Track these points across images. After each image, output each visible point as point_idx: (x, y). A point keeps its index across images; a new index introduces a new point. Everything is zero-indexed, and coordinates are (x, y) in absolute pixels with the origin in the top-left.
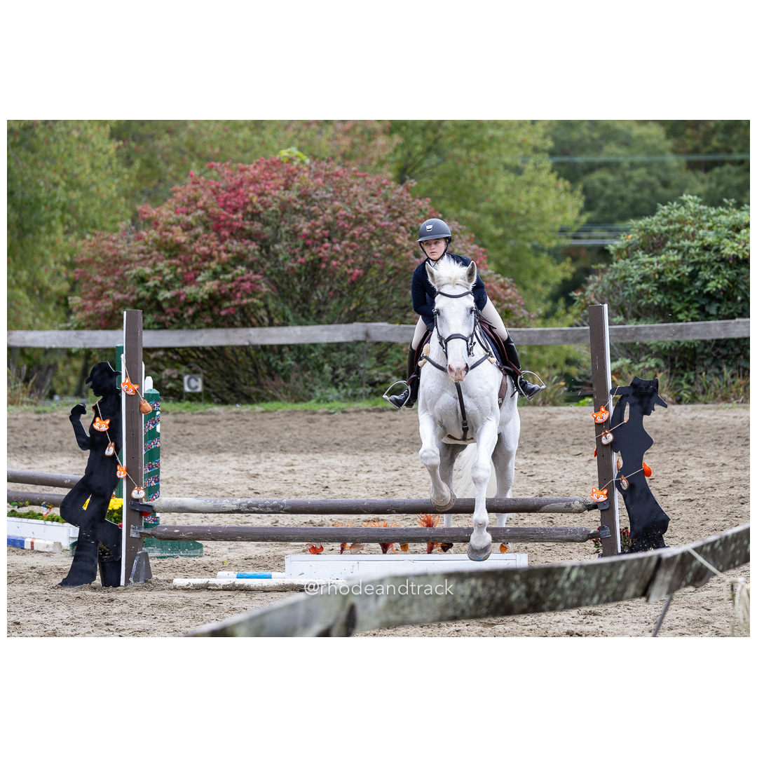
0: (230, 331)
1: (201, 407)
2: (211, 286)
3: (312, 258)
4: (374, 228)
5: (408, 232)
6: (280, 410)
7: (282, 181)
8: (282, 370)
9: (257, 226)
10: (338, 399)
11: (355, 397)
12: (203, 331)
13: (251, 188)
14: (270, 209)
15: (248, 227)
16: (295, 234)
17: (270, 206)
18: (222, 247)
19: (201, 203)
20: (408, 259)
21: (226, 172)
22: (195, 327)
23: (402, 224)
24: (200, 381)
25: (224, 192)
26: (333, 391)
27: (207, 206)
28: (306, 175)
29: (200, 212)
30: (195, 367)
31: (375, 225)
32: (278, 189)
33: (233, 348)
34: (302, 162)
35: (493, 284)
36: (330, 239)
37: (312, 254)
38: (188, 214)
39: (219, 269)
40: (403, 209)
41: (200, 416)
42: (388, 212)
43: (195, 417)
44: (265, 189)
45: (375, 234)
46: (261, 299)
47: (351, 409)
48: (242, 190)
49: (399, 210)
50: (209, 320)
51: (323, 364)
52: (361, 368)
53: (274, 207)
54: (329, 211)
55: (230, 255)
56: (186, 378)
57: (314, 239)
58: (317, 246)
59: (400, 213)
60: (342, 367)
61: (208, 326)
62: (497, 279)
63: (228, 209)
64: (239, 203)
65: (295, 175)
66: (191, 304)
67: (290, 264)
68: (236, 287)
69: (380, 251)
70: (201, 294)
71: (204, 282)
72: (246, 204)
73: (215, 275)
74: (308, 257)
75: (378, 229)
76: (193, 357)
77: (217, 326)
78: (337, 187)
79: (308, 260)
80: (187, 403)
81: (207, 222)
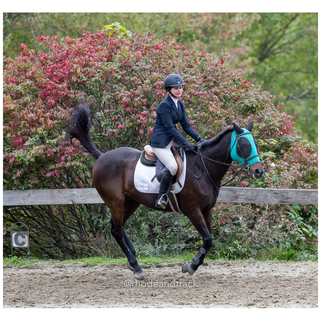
0: (56, 191)
1: (28, 262)
2: (37, 150)
3: (131, 124)
4: (189, 96)
5: (222, 100)
6: (99, 265)
7: (105, 53)
8: (103, 228)
9: (81, 95)
10: (155, 254)
11: (169, 252)
12: (30, 191)
13: (76, 60)
14: (93, 79)
15: (72, 96)
16: (116, 101)
17: (93, 77)
18: (48, 114)
19: (30, 73)
20: (220, 126)
21: (54, 45)
22: (23, 189)
23: (216, 94)
24: (27, 237)
25: (51, 63)
26: (149, 247)
27: (36, 76)
28: (127, 48)
29: (29, 82)
30: (24, 225)
31: (190, 94)
32: (102, 61)
33: (60, 207)
34: (125, 35)
35: (299, 149)
36: (148, 106)
37: (132, 121)
38: (18, 83)
39: (45, 133)
40: (217, 79)
41: (26, 271)
42: (204, 82)
43: (21, 271)
44: (90, 61)
45: (190, 102)
46: (83, 162)
47: (166, 264)
48: (67, 61)
49: (213, 80)
50: (37, 181)
51: (140, 222)
52: (176, 226)
53: (97, 77)
54: (147, 81)
55: (56, 121)
56: (13, 235)
57: (134, 106)
58: (136, 113)
59: (215, 82)
60: (158, 225)
61: (36, 187)
62: (304, 144)
63: (54, 79)
64: (64, 74)
65: (118, 48)
66: (19, 166)
67: (110, 130)
68: (60, 151)
69: (194, 118)
70: (28, 157)
71: (31, 146)
72: (70, 74)
73: (42, 140)
74: (126, 123)
75: (193, 97)
76: (22, 215)
77: (44, 187)
78: (156, 59)
79: (127, 126)
80: (15, 257)
81: (36, 91)
